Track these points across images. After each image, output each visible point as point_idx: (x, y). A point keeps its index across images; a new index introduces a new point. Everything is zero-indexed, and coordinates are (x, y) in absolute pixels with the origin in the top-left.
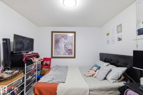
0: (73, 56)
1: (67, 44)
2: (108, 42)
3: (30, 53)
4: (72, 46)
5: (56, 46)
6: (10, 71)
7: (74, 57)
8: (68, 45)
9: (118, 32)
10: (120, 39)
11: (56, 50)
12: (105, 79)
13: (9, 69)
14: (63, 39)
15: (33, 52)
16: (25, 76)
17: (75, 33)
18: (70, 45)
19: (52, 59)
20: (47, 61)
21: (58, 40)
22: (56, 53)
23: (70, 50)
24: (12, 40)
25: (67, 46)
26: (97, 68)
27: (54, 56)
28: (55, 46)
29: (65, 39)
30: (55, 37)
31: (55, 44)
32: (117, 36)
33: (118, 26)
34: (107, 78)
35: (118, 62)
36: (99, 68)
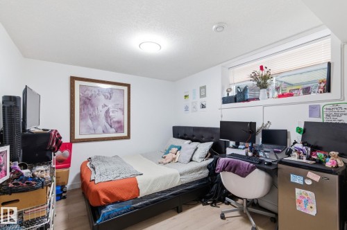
0: (125, 134)
1: (111, 110)
2: (187, 109)
4: (123, 114)
5: (83, 112)
7: (128, 137)
8: (113, 112)
9: (201, 96)
10: (203, 106)
11: (83, 123)
12: (191, 160)
14: (102, 97)
18: (119, 110)
21: (90, 100)
23: (119, 122)
25: (111, 114)
26: (177, 149)
28: (81, 112)
29: (106, 98)
30: (80, 92)
31: (80, 109)
32: (200, 101)
33: (201, 88)
34: (193, 159)
35: (203, 137)
36: (180, 148)
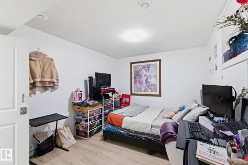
1: (149, 78)
3: (108, 88)
4: (156, 80)
5: (136, 80)
6: (93, 101)
10: (216, 68)
13: (92, 100)
14: (144, 70)
15: (111, 87)
16: (103, 107)
17: (160, 61)
18: (154, 78)
19: (132, 97)
20: (126, 98)
21: (138, 73)
22: (136, 89)
23: (153, 85)
24: (94, 77)
25: (149, 80)
27: (133, 92)
29: (146, 71)
30: (134, 69)
